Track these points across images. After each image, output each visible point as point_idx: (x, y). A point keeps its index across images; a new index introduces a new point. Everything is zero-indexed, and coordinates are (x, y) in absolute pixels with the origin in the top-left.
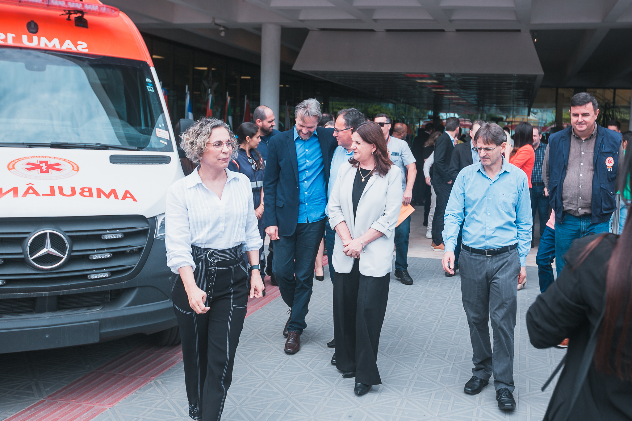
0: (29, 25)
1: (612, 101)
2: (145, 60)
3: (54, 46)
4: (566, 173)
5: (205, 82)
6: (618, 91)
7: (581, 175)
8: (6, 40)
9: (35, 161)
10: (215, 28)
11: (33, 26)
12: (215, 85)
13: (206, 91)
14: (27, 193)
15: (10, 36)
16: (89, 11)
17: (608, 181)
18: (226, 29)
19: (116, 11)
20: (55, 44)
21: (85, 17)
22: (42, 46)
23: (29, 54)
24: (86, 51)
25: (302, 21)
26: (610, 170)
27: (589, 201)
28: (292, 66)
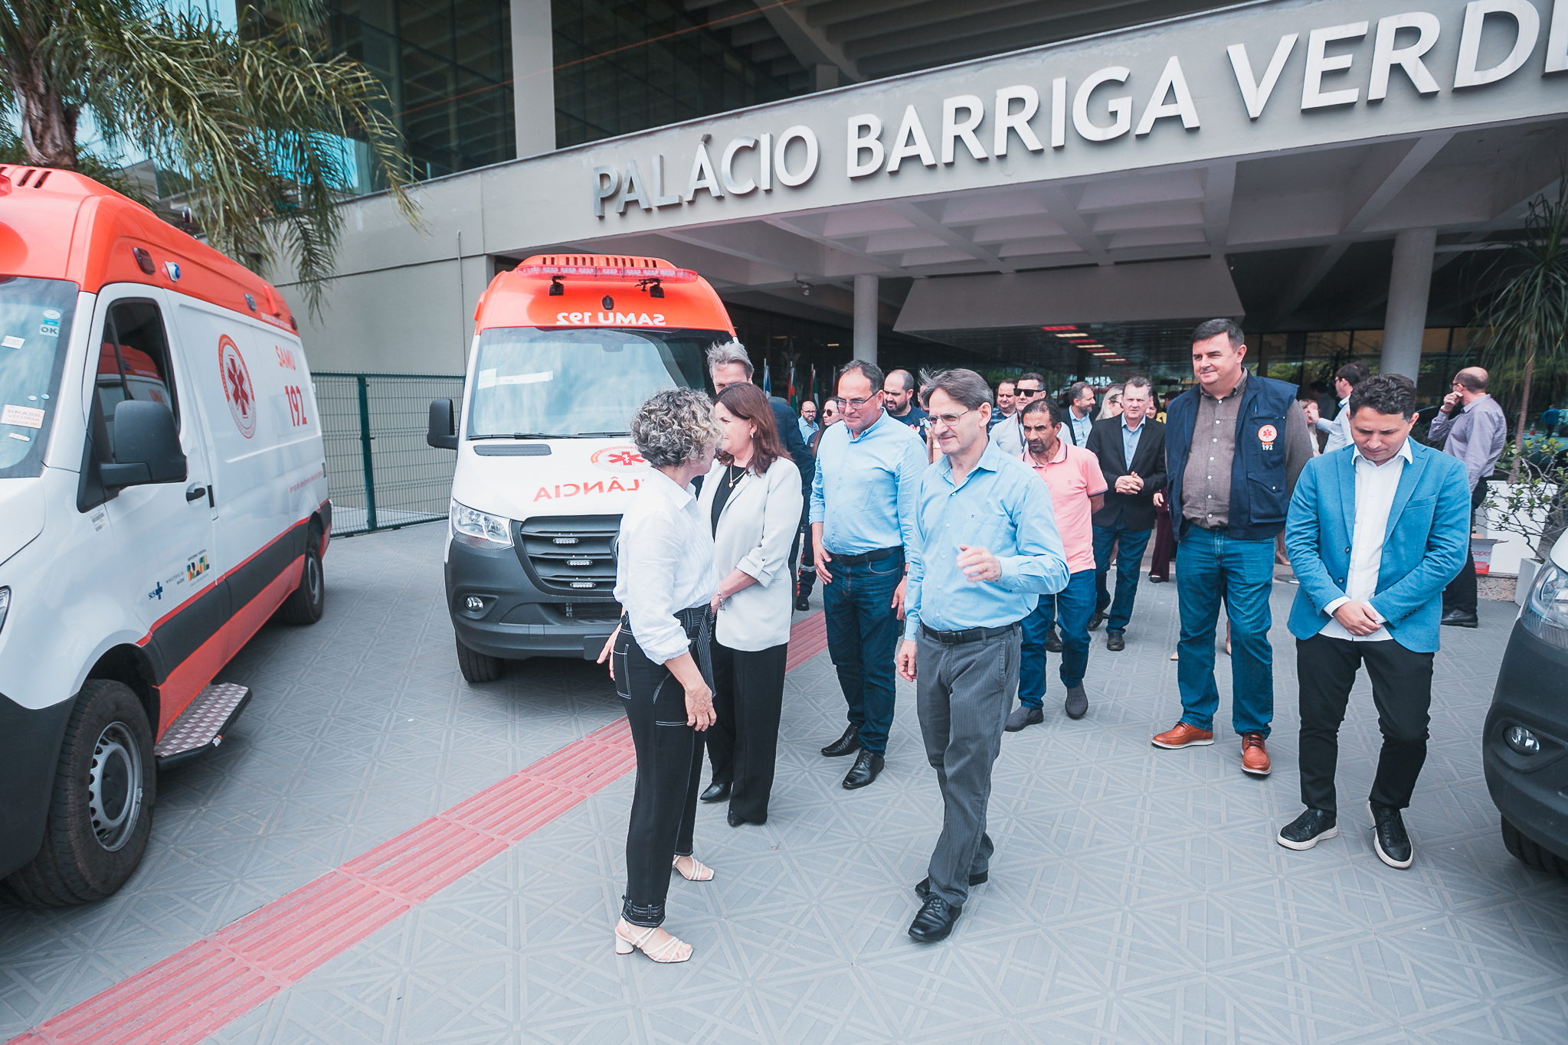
0: (604, 301)
1: (1347, 348)
2: (728, 330)
3: (630, 322)
4: (1188, 457)
5: (785, 354)
6: (1357, 334)
7: (1212, 459)
8: (582, 320)
9: (618, 453)
10: (797, 287)
11: (608, 302)
12: (798, 356)
13: (786, 364)
14: (611, 487)
15: (587, 315)
16: (666, 277)
17: (1264, 467)
18: (811, 286)
19: (694, 274)
20: (631, 320)
21: (662, 285)
22: (618, 323)
23: (595, 334)
24: (663, 324)
25: (905, 268)
26: (1266, 447)
27: (1226, 501)
28: (892, 327)
